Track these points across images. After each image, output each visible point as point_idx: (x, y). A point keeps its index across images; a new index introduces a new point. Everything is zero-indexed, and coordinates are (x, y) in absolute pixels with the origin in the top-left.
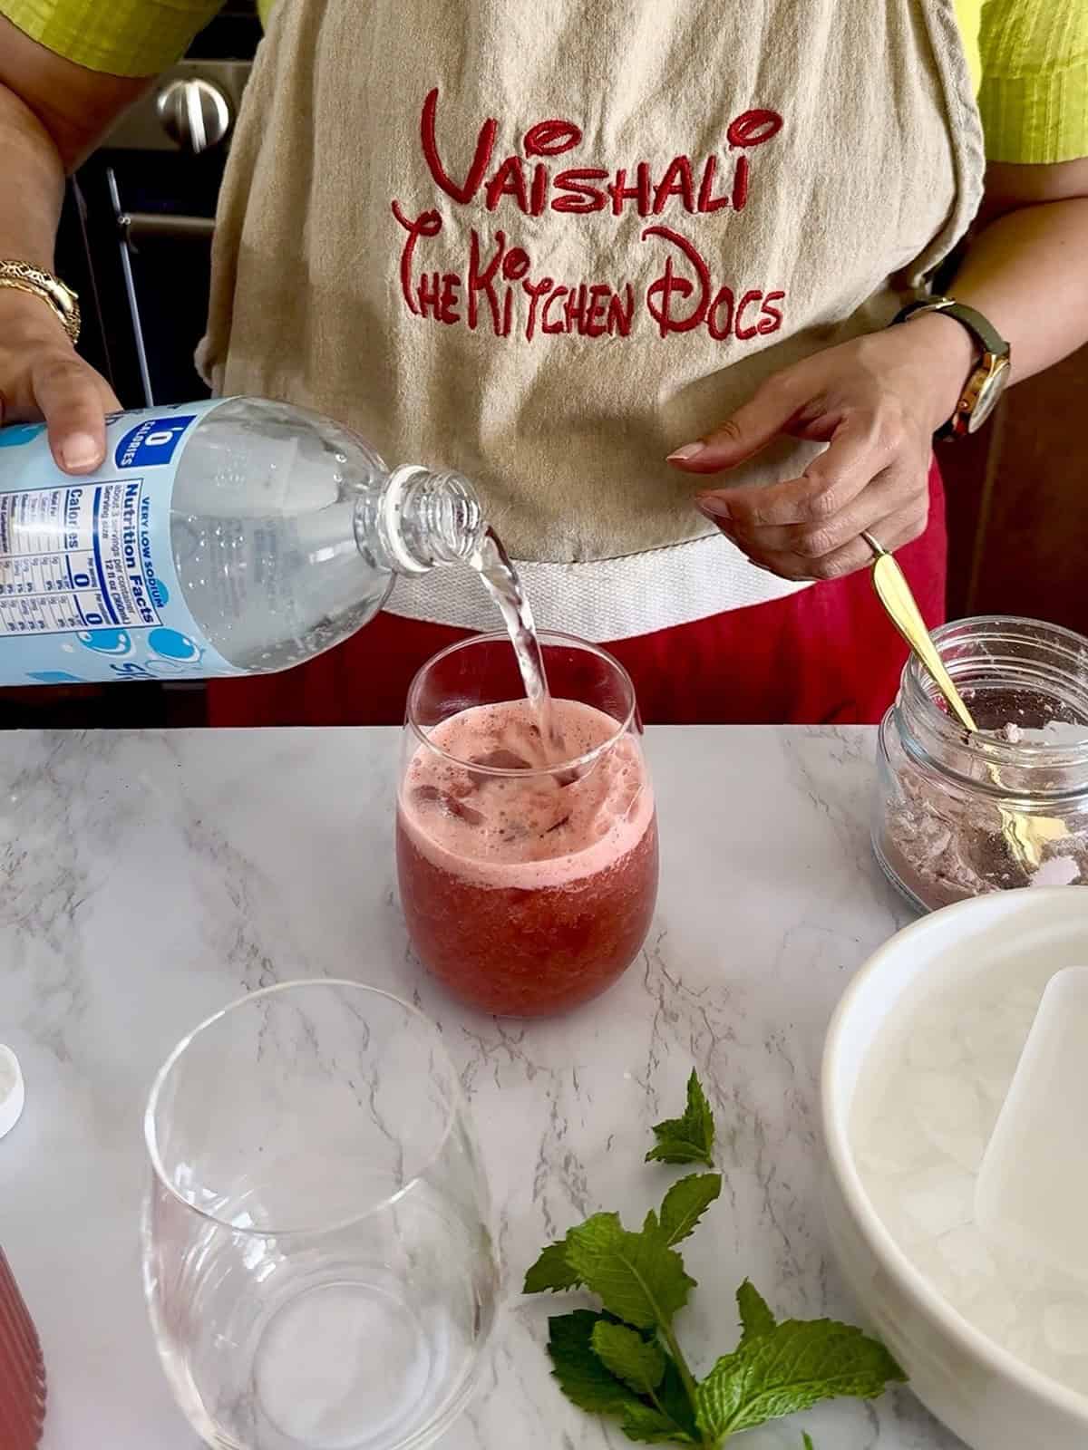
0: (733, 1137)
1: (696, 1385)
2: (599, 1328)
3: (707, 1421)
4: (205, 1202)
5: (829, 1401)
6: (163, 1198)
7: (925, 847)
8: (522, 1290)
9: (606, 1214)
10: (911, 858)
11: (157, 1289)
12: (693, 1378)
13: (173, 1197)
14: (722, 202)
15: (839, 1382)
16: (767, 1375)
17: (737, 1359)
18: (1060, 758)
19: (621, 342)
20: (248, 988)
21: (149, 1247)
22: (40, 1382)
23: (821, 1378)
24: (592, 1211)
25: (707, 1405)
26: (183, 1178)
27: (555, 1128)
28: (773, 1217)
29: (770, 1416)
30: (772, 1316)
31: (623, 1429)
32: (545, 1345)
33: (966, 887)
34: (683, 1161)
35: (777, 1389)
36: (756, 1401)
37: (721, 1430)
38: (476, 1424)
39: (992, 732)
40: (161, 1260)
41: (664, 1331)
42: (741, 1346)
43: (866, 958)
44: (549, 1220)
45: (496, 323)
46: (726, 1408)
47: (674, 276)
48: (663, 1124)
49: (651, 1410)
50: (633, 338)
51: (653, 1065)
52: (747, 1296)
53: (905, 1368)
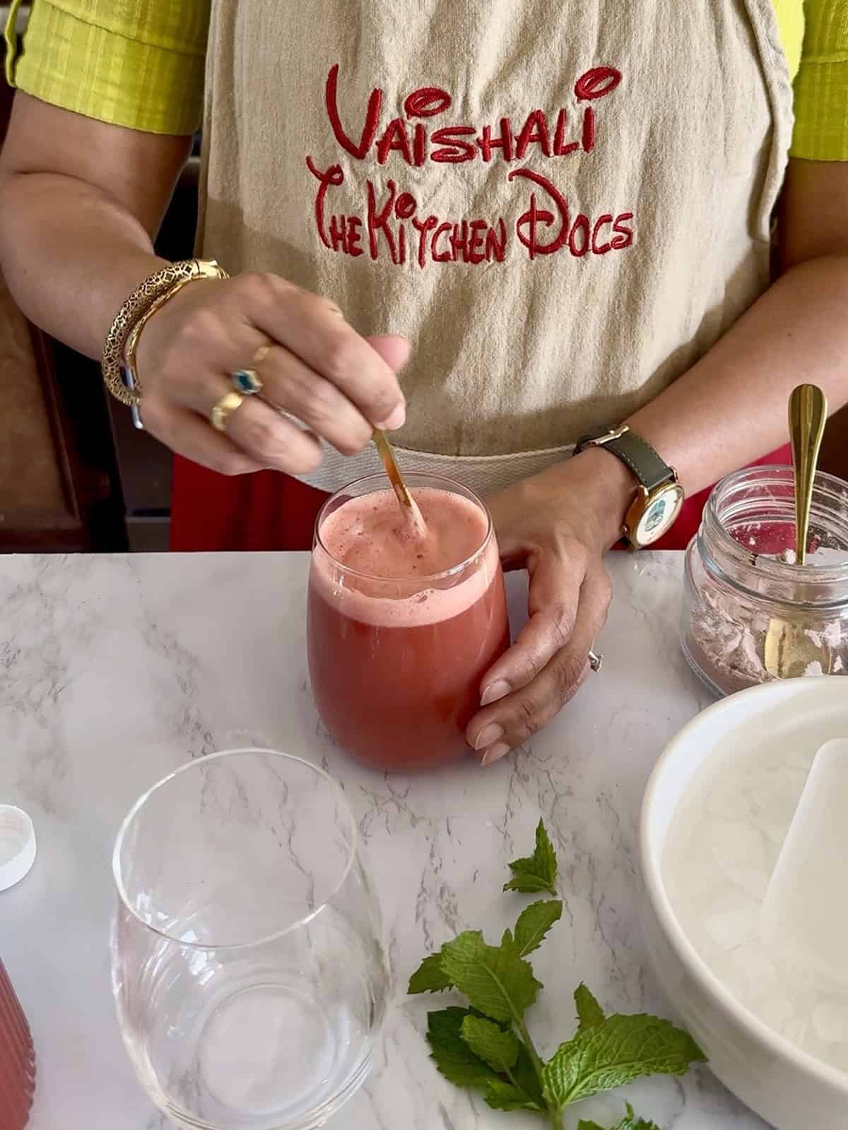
0: (571, 871)
1: (543, 1065)
2: (467, 1020)
3: (551, 1094)
4: (159, 922)
5: (645, 1077)
6: (127, 919)
7: (722, 645)
8: (407, 991)
9: (471, 932)
10: (710, 654)
11: (122, 989)
12: (540, 1060)
13: (135, 919)
14: (574, 146)
15: (654, 1063)
16: (598, 1057)
17: (574, 1046)
18: (826, 576)
19: (499, 267)
20: (193, 756)
21: (115, 958)
22: (31, 1063)
23: (640, 1060)
24: (461, 929)
25: (552, 1081)
26: (142, 904)
27: (432, 864)
28: (602, 933)
29: (601, 1089)
30: (602, 1011)
31: (485, 1100)
32: (425, 1033)
33: (754, 676)
34: (534, 891)
35: (605, 1069)
36: (590, 1077)
37: (562, 1101)
38: (371, 1096)
39: (774, 556)
40: (125, 967)
41: (518, 1024)
42: (578, 1035)
43: (676, 733)
44: (428, 937)
45: (393, 255)
46: (566, 1084)
47: (538, 209)
48: (517, 862)
49: (508, 1085)
50: (508, 263)
51: (509, 815)
52: (582, 995)
53: (705, 1053)
